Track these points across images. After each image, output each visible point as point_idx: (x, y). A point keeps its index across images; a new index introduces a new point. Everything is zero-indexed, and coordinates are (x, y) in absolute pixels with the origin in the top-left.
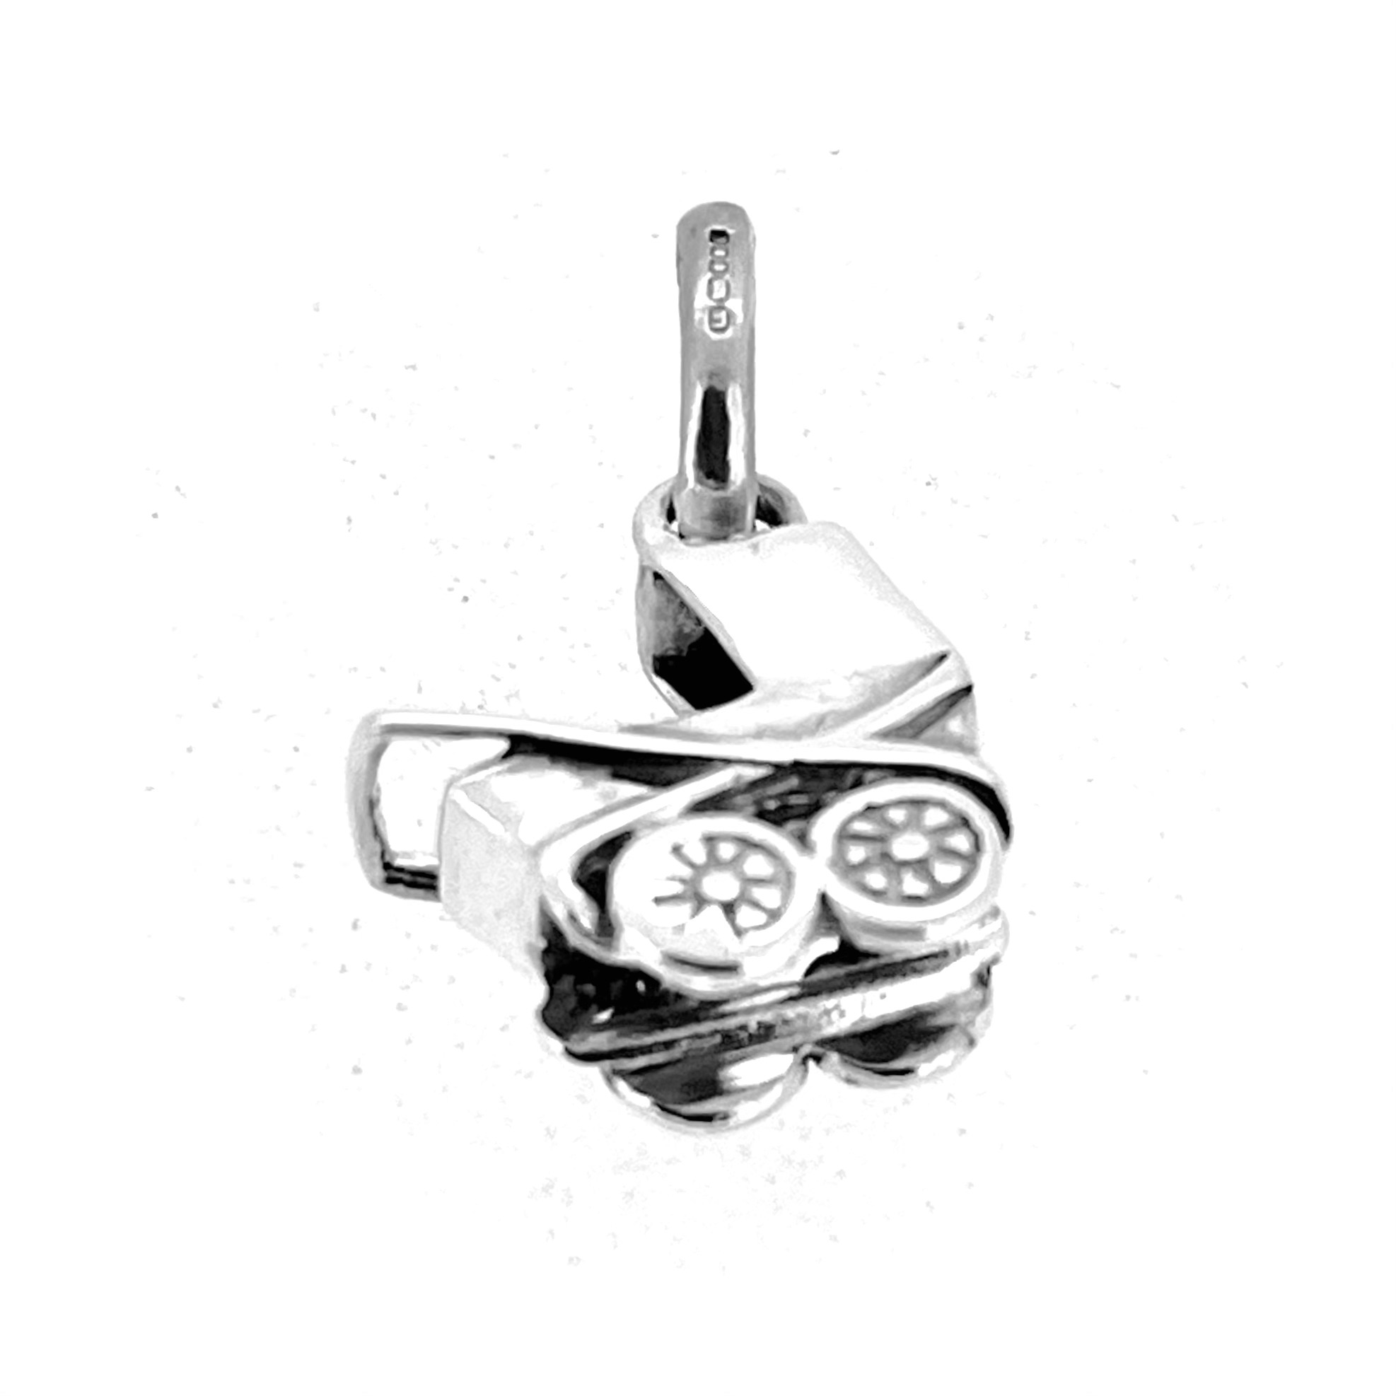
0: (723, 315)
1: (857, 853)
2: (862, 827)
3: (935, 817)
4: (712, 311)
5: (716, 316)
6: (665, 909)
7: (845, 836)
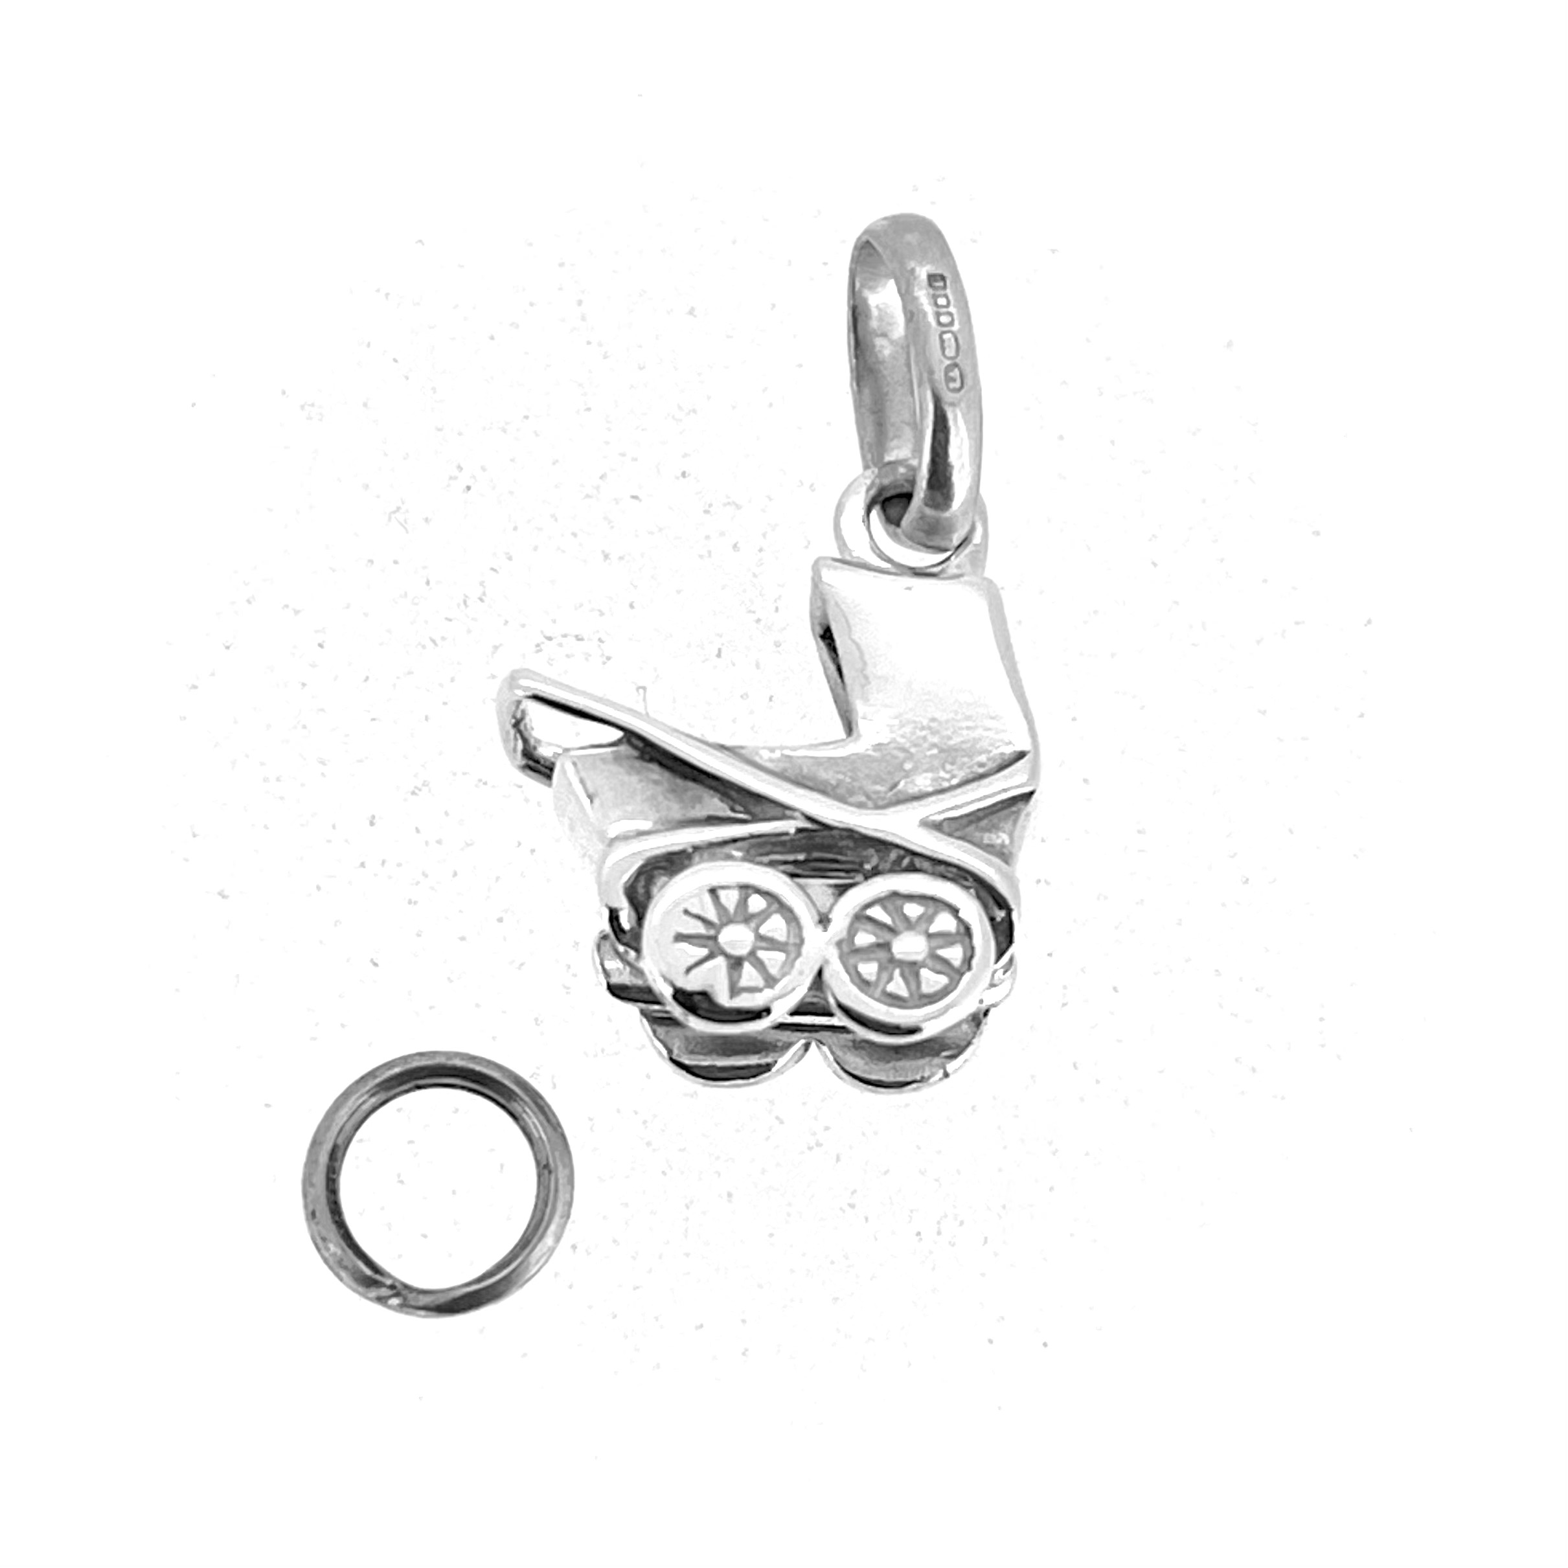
0: (955, 373)
1: (864, 938)
2: (877, 912)
3: (944, 923)
4: (948, 369)
5: (951, 374)
6: (684, 946)
7: (861, 918)
